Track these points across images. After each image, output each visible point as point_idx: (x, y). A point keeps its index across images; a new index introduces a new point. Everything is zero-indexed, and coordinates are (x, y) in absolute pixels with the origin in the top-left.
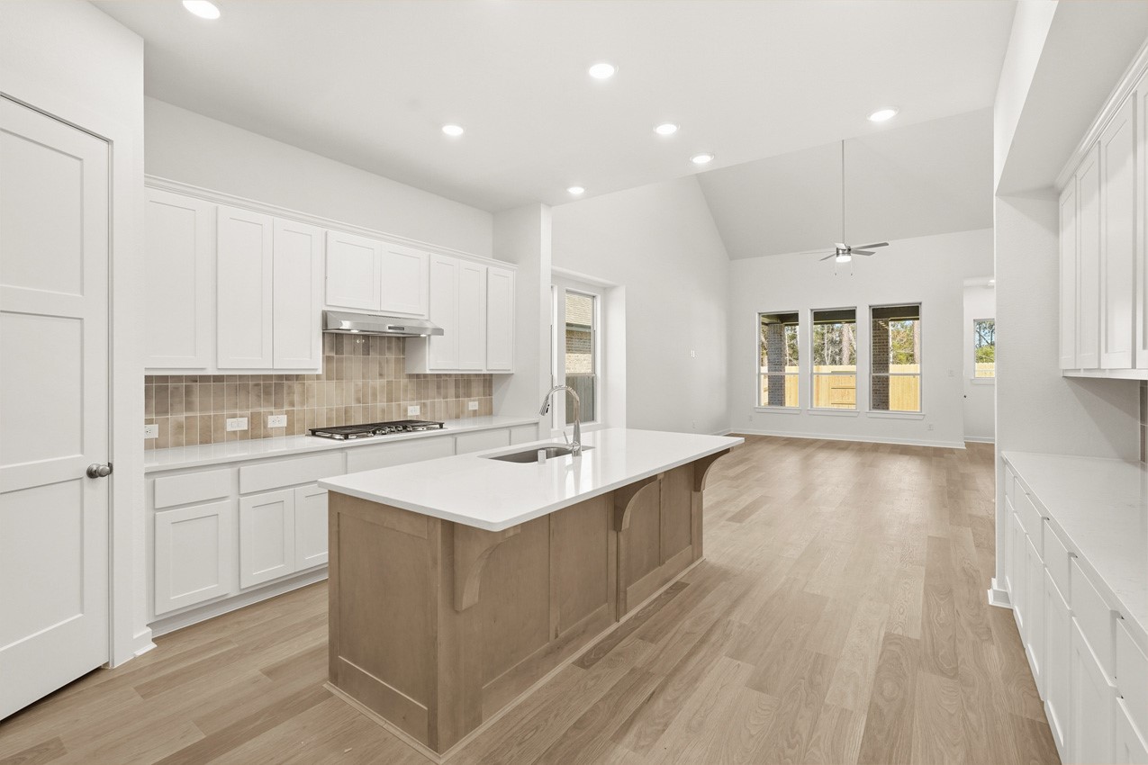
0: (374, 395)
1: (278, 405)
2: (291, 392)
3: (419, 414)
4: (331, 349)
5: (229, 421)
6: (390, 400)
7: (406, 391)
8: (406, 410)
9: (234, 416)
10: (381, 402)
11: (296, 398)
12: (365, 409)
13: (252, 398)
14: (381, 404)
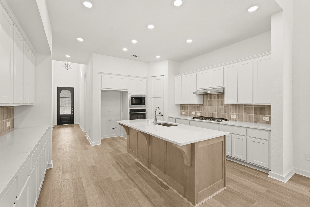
0: (220, 110)
1: (199, 110)
2: (201, 108)
3: (236, 118)
4: (209, 98)
5: (192, 113)
6: (225, 112)
7: (231, 110)
8: (231, 116)
9: (193, 112)
10: (222, 112)
11: (202, 109)
12: (218, 114)
13: (195, 109)
14: (223, 113)
